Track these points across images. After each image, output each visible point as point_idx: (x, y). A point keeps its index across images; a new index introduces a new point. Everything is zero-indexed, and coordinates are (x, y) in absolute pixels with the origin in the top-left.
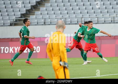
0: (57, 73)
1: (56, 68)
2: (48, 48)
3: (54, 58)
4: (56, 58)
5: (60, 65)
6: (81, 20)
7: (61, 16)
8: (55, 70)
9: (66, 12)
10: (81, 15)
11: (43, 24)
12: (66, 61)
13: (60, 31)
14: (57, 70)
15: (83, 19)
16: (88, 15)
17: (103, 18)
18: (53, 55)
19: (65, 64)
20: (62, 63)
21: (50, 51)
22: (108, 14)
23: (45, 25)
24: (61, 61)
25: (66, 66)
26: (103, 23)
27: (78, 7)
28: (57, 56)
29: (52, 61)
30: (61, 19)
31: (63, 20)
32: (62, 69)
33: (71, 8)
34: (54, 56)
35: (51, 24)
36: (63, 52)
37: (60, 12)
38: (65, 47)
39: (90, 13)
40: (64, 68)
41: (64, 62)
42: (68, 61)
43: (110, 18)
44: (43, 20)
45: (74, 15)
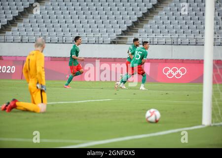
0: (34, 96)
1: (33, 91)
2: (25, 68)
3: (30, 80)
4: (33, 80)
5: (37, 88)
6: (61, 39)
7: (40, 33)
8: (32, 93)
9: (46, 29)
10: (62, 33)
11: (20, 41)
12: (44, 83)
13: (38, 50)
14: (34, 93)
15: (64, 38)
16: (70, 33)
17: (87, 38)
18: (29, 76)
19: (42, 87)
20: (39, 86)
21: (27, 72)
22: (92, 34)
23: (22, 43)
24: (38, 83)
25: (44, 89)
26: (86, 43)
27: (59, 25)
28: (34, 77)
29: (28, 83)
30: (40, 36)
31: (42, 37)
32: (39, 93)
33: (52, 25)
34: (31, 77)
35: (28, 41)
36: (40, 74)
37: (39, 29)
38: (43, 68)
39: (72, 32)
40: (42, 91)
41: (41, 85)
42: (46, 84)
43: (94, 38)
44: (20, 37)
45: (55, 33)
